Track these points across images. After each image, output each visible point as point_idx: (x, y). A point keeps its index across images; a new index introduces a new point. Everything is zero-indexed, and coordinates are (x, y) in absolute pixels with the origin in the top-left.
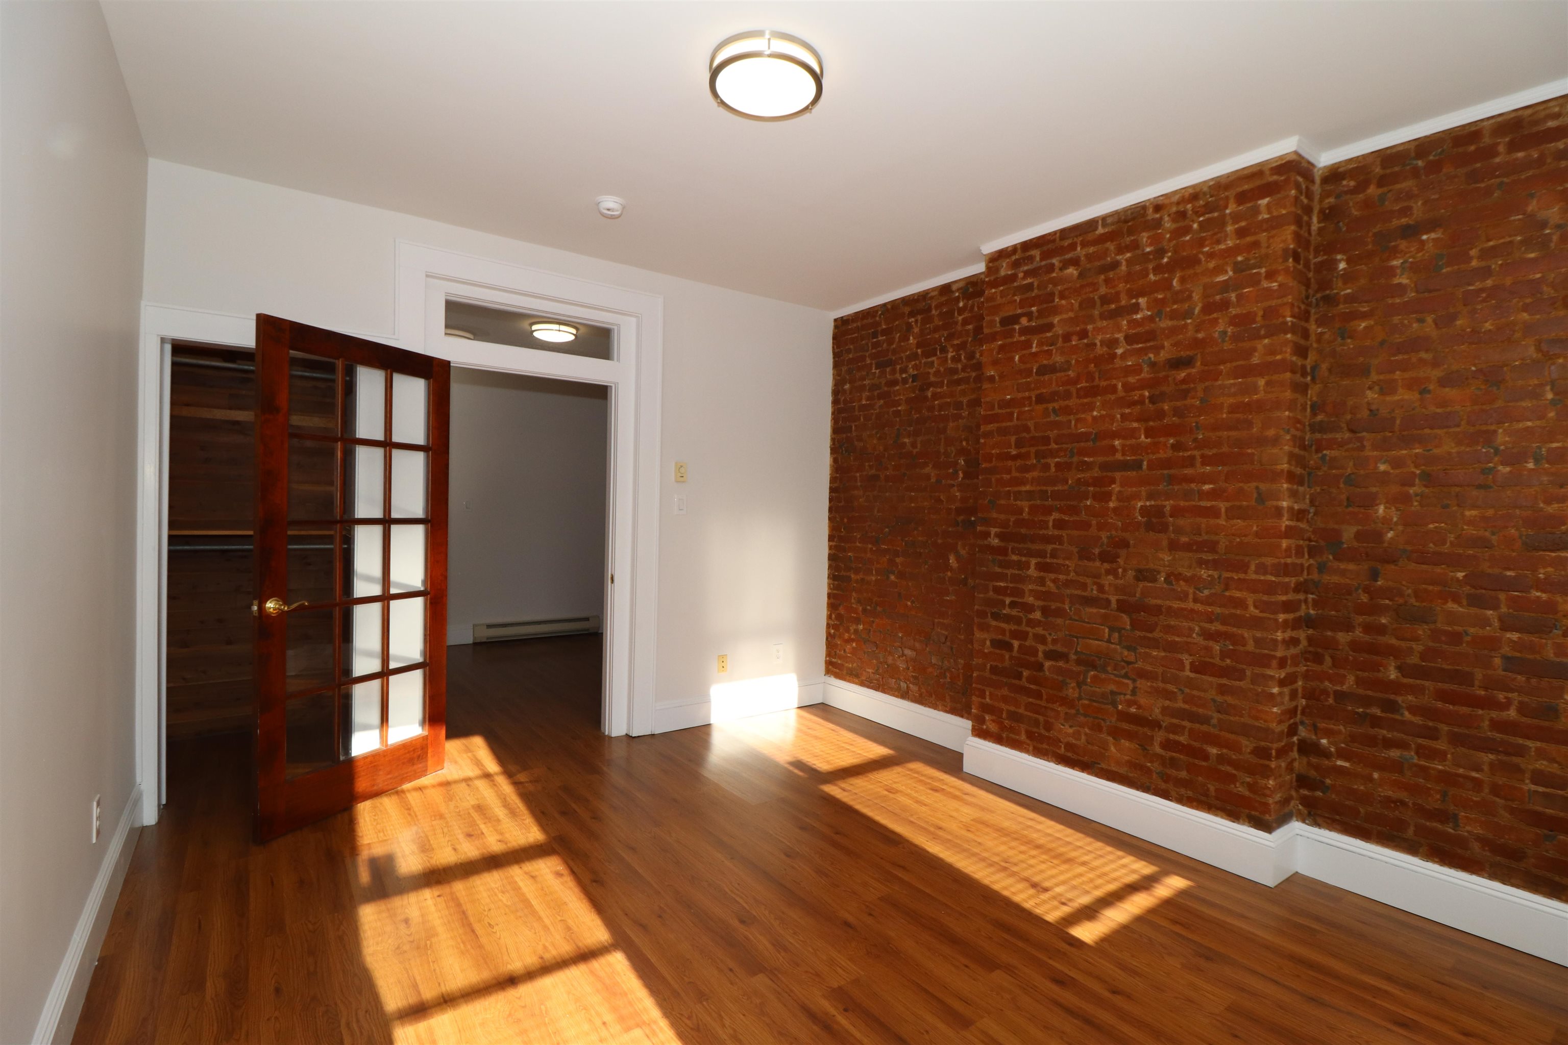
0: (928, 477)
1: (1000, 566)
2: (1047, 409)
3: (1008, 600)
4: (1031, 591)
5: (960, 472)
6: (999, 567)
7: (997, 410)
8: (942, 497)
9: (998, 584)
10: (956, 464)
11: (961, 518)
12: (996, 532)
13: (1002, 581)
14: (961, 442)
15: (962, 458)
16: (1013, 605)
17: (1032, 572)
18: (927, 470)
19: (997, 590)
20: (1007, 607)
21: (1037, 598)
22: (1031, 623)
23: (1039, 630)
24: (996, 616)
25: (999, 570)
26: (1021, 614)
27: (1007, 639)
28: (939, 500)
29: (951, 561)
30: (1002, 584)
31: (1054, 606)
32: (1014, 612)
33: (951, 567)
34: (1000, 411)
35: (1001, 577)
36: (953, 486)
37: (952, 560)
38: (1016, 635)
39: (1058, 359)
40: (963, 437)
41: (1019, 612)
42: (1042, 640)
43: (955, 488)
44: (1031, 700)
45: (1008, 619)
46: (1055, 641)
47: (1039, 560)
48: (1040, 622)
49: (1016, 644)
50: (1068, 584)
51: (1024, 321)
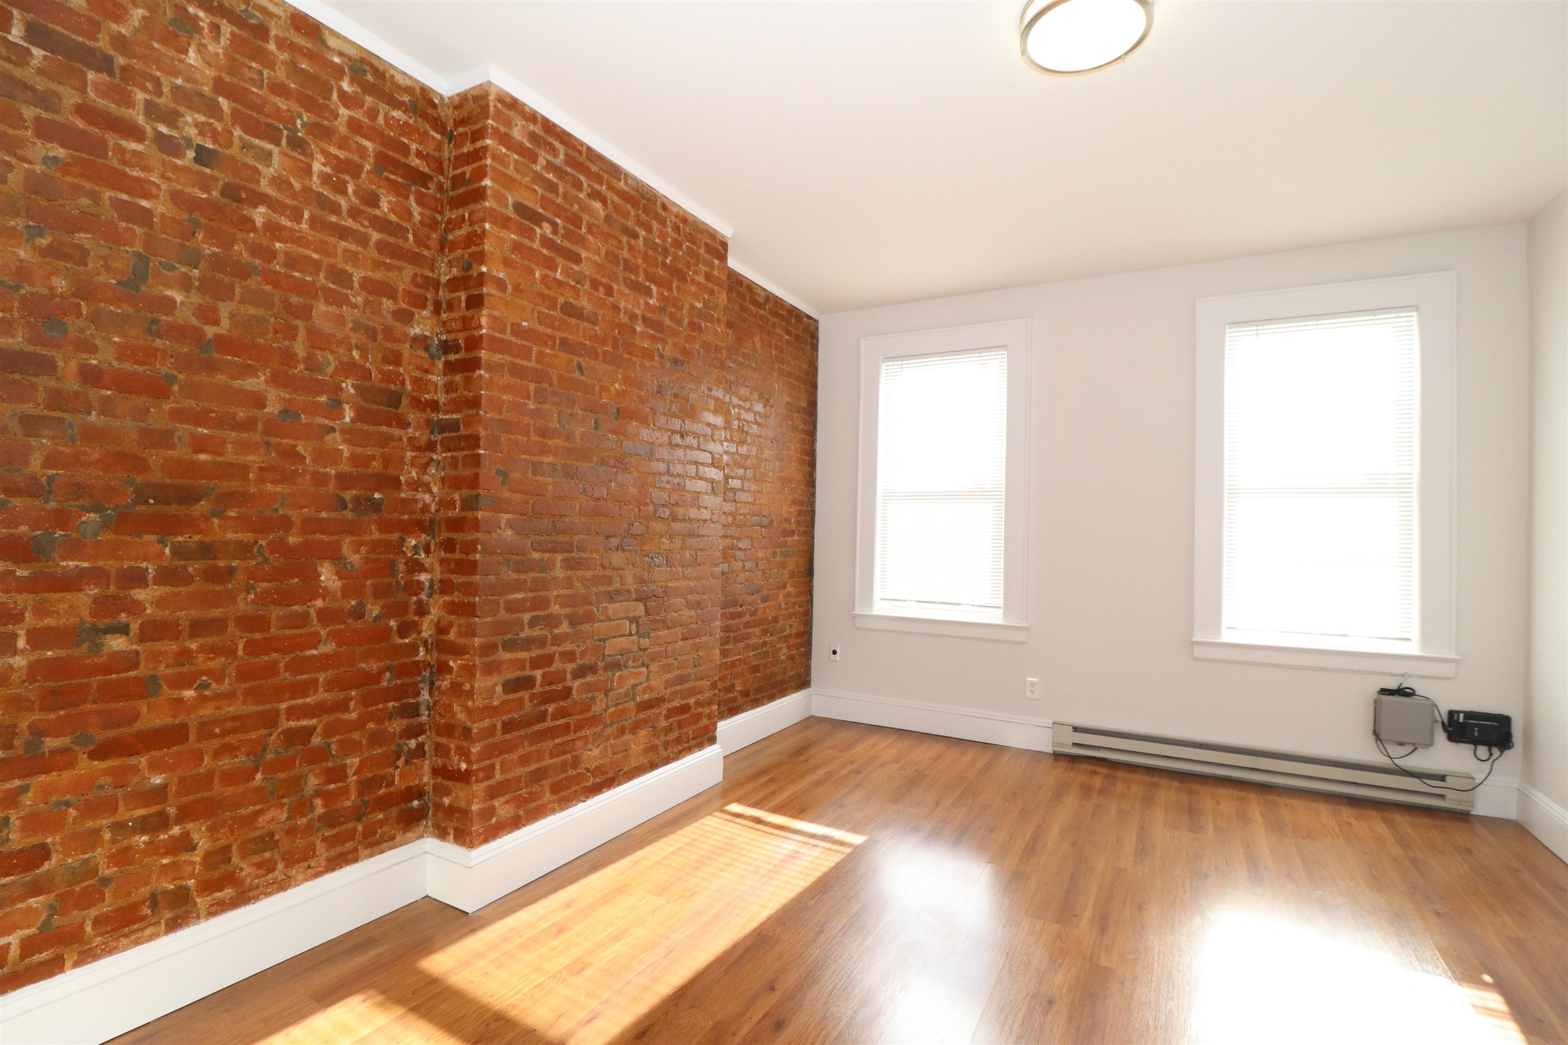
0: (259, 401)
1: (517, 570)
2: (571, 360)
3: (527, 617)
4: (557, 597)
5: (347, 407)
6: (514, 571)
7: (508, 337)
8: (300, 449)
9: (512, 597)
10: (335, 390)
11: (348, 495)
12: (508, 519)
13: (519, 591)
14: (350, 350)
15: (348, 381)
16: (533, 622)
17: (559, 573)
18: (257, 383)
19: (511, 607)
20: (526, 627)
21: (563, 605)
22: (558, 640)
23: (568, 647)
24: (508, 646)
25: (514, 576)
26: (545, 632)
27: (527, 673)
28: (291, 454)
29: (323, 578)
30: (519, 596)
31: (581, 611)
32: (536, 632)
33: (325, 589)
34: (513, 339)
35: (518, 586)
36: (333, 430)
37: (327, 575)
38: (536, 663)
39: (585, 303)
40: (353, 341)
41: (542, 629)
42: (570, 656)
43: (337, 435)
44: (557, 741)
45: (528, 643)
46: (583, 653)
47: (565, 555)
48: (567, 634)
49: (538, 674)
50: (596, 581)
51: (547, 229)
